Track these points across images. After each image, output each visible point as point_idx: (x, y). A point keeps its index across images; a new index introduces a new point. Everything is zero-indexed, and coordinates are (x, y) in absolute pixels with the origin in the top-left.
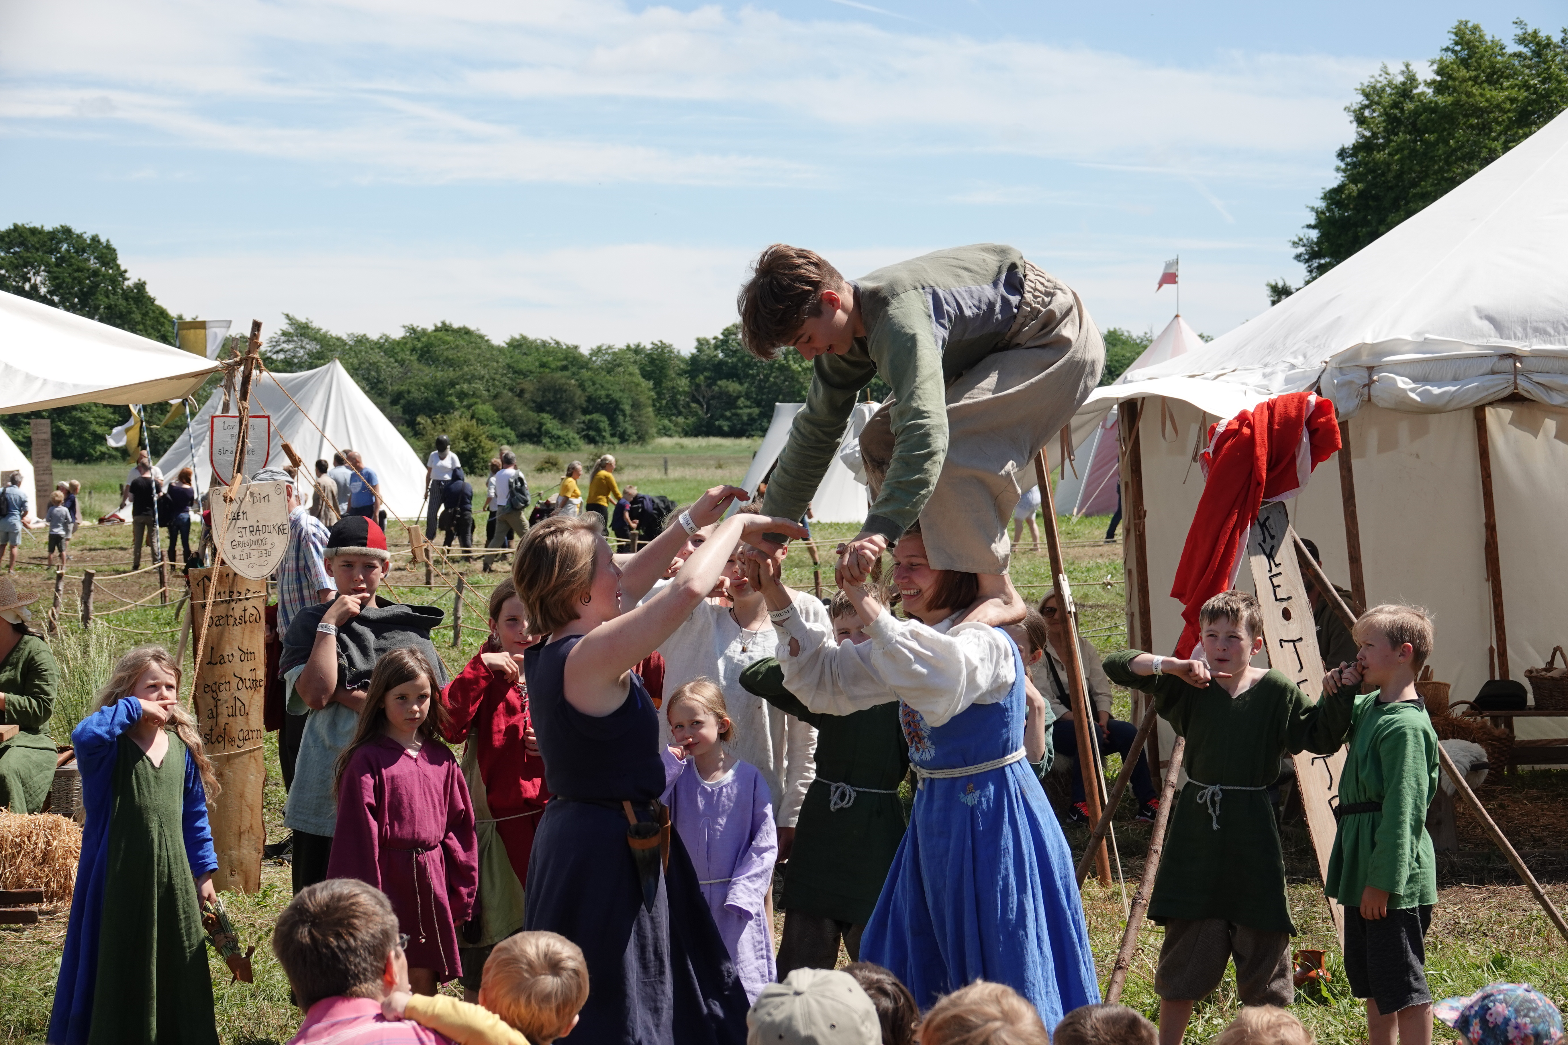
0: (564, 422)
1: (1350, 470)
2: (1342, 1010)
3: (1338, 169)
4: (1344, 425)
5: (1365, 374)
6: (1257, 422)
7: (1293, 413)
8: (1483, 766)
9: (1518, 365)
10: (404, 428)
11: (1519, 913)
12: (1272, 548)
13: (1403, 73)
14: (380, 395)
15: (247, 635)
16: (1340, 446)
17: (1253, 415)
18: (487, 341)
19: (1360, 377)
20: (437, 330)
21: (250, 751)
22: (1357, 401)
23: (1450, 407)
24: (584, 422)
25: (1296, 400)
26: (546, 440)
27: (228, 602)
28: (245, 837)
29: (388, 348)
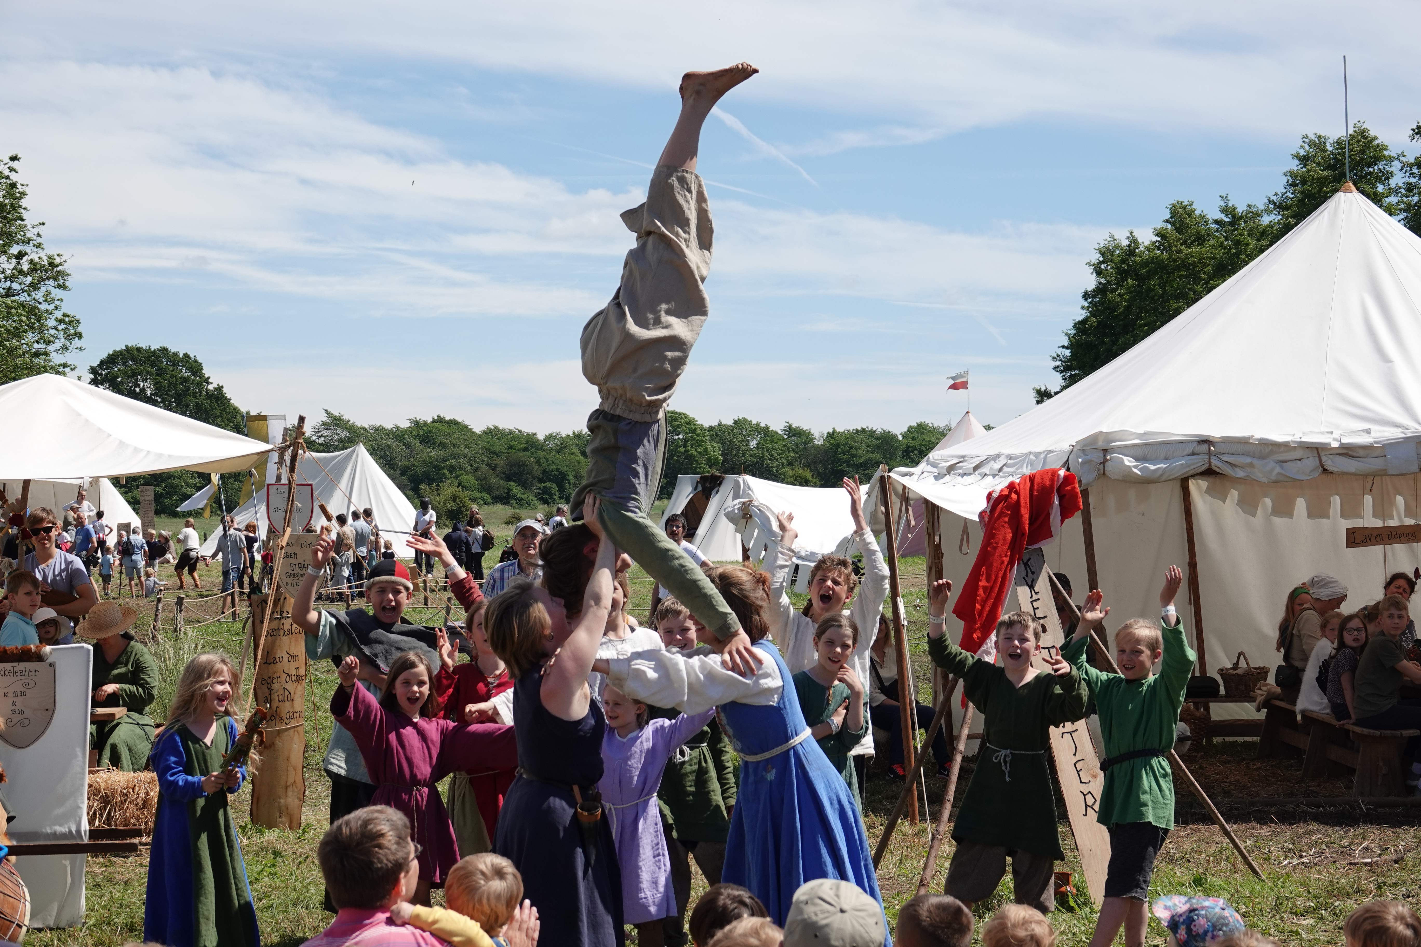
0: (526, 488)
1: (1090, 524)
2: (1084, 916)
3: (1083, 307)
4: (1085, 493)
5: (1102, 455)
6: (1022, 490)
7: (1047, 483)
8: (1187, 738)
9: (1212, 448)
10: (411, 493)
11: (1214, 845)
12: (1033, 580)
13: (1128, 238)
14: (393, 469)
15: (293, 643)
16: (1082, 507)
17: (1019, 484)
18: (471, 429)
19: (1098, 457)
20: (434, 421)
21: (294, 727)
22: (1095, 474)
23: (1164, 478)
24: (540, 488)
25: (1050, 474)
26: (513, 502)
27: (280, 619)
28: (290, 789)
29: (398, 435)
